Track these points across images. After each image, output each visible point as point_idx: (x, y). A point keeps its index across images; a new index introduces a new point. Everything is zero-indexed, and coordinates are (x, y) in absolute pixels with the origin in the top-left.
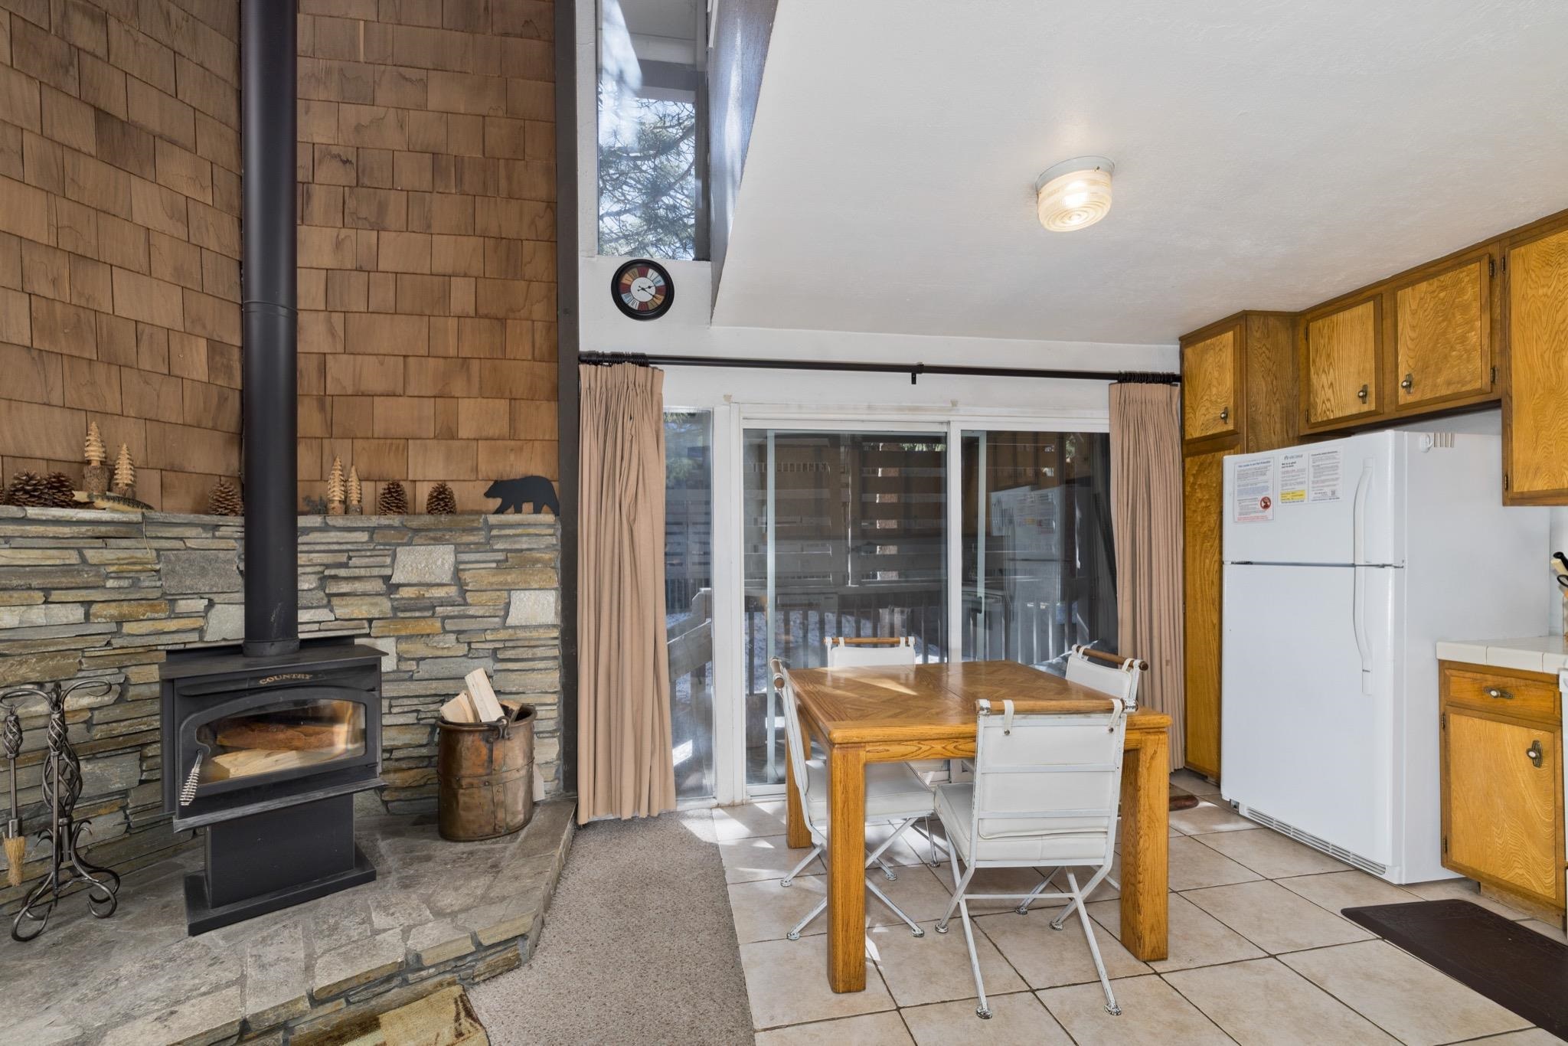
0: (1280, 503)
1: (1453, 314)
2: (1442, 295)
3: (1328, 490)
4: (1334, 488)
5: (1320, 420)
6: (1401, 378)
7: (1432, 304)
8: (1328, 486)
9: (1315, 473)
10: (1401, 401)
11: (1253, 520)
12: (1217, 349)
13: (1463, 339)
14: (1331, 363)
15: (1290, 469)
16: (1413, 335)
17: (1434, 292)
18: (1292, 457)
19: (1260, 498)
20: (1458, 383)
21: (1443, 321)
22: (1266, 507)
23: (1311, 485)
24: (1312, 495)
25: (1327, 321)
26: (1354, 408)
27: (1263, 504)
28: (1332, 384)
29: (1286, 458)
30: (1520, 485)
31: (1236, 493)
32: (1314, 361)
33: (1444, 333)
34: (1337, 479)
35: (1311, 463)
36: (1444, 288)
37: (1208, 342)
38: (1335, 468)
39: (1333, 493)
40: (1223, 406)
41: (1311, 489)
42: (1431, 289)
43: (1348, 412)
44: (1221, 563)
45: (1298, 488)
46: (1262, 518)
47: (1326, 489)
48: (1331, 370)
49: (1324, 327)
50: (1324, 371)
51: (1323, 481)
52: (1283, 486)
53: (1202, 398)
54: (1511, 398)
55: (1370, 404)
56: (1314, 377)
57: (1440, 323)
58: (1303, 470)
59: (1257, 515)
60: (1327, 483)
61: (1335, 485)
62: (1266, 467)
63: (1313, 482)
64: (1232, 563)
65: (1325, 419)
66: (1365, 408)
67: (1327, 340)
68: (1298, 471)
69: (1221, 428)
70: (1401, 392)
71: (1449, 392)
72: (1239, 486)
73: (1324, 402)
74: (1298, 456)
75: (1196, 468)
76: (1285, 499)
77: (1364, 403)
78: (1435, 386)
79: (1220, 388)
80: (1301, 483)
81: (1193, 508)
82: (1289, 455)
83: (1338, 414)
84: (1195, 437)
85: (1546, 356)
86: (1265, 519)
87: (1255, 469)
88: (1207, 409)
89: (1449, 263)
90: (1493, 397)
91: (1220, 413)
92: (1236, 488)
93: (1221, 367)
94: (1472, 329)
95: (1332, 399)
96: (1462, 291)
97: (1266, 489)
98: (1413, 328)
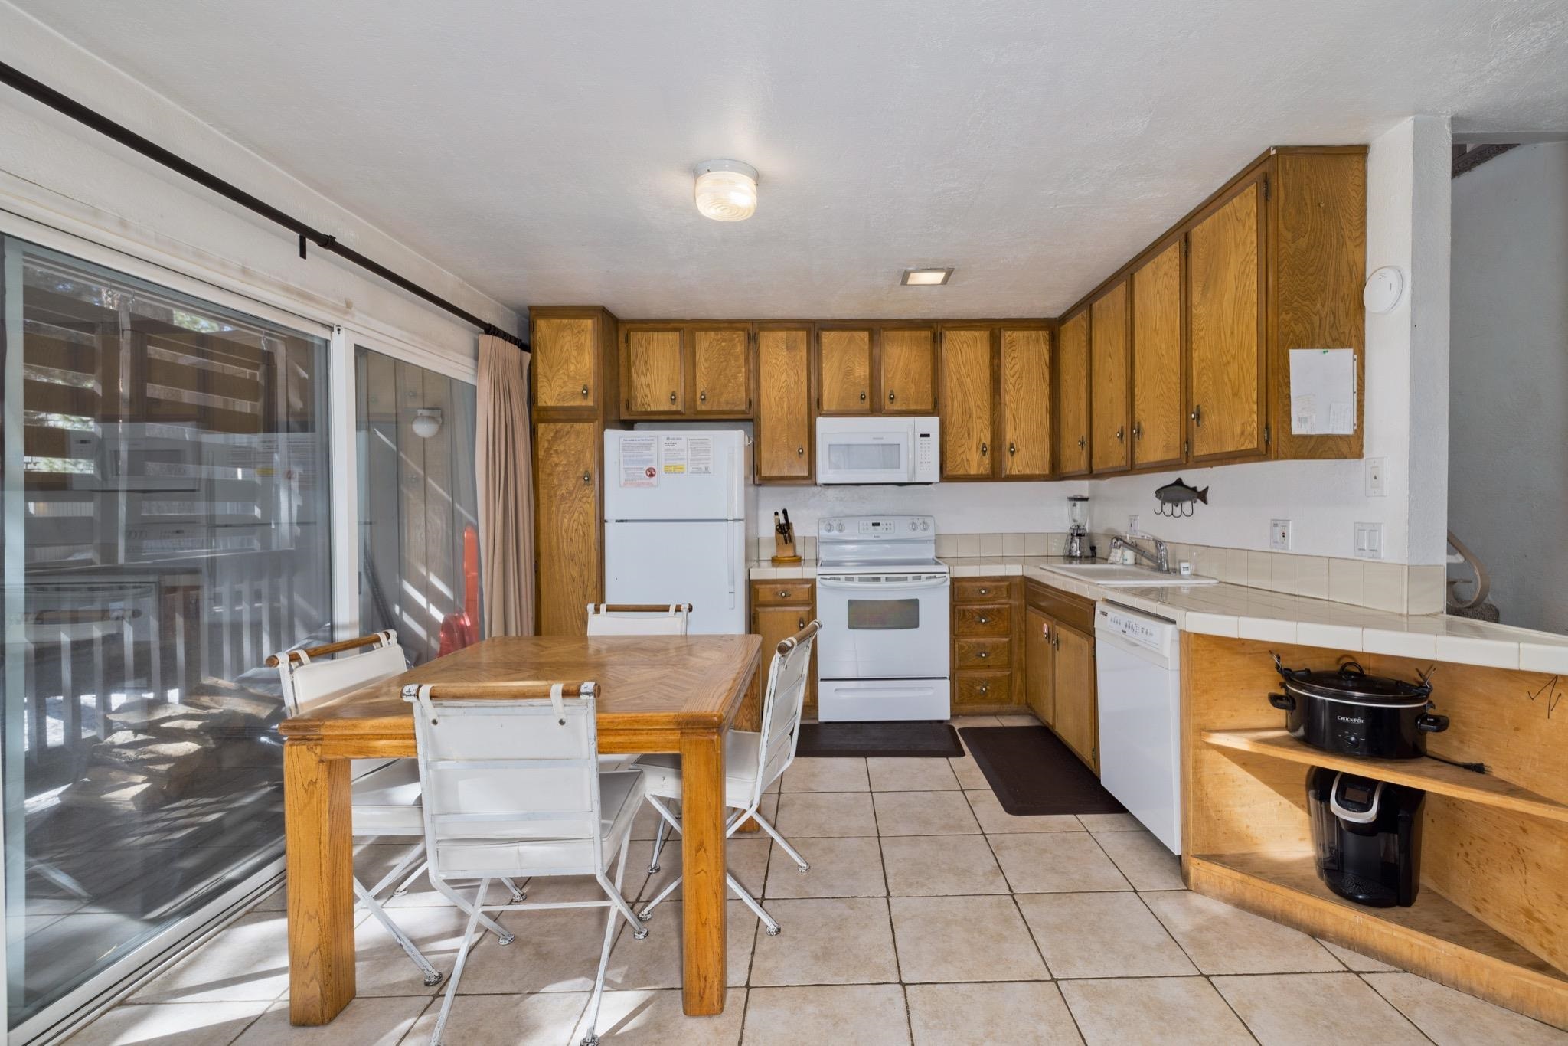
0: (664, 473)
1: (730, 359)
2: (723, 344)
3: (702, 466)
4: (707, 465)
5: (639, 410)
6: (698, 394)
7: (717, 348)
8: (703, 463)
9: (692, 453)
10: (699, 409)
11: (639, 485)
12: (575, 331)
13: (735, 377)
14: (648, 369)
15: (671, 448)
16: (707, 365)
17: (718, 340)
18: (673, 439)
19: (646, 468)
20: (733, 403)
21: (724, 361)
22: (651, 475)
23: (689, 462)
24: (690, 469)
25: (645, 335)
26: (665, 406)
27: (649, 473)
28: (649, 384)
29: (668, 438)
30: (766, 472)
31: (622, 461)
32: (634, 363)
33: (725, 370)
34: (709, 459)
35: (689, 446)
36: (724, 340)
37: (566, 321)
38: (707, 451)
39: (707, 469)
40: (583, 383)
41: (689, 465)
42: (716, 338)
43: (661, 408)
44: (602, 521)
45: (679, 463)
46: (648, 484)
47: (701, 466)
48: (648, 374)
49: (642, 339)
50: (642, 372)
51: (700, 459)
52: (666, 460)
53: (558, 371)
54: (760, 420)
55: (677, 406)
56: (634, 376)
57: (722, 362)
58: (682, 450)
59: (642, 481)
60: (702, 461)
61: (707, 463)
62: (651, 444)
63: (691, 460)
64: (617, 521)
65: (644, 410)
66: (674, 408)
67: (645, 349)
68: (678, 450)
69: (578, 402)
70: (699, 402)
71: (728, 409)
72: (624, 456)
73: (642, 397)
74: (678, 439)
75: (552, 434)
76: (667, 470)
77: (673, 404)
78: (719, 403)
79: (578, 366)
80: (681, 459)
81: (548, 471)
82: (670, 437)
83: (654, 408)
84: (549, 404)
85: (777, 398)
86: (650, 485)
87: (640, 444)
88: (564, 382)
89: (726, 325)
90: (750, 416)
91: (579, 389)
92: (622, 458)
93: (580, 348)
94: (740, 372)
95: (649, 395)
96: (734, 347)
97: (651, 461)
98: (706, 360)
